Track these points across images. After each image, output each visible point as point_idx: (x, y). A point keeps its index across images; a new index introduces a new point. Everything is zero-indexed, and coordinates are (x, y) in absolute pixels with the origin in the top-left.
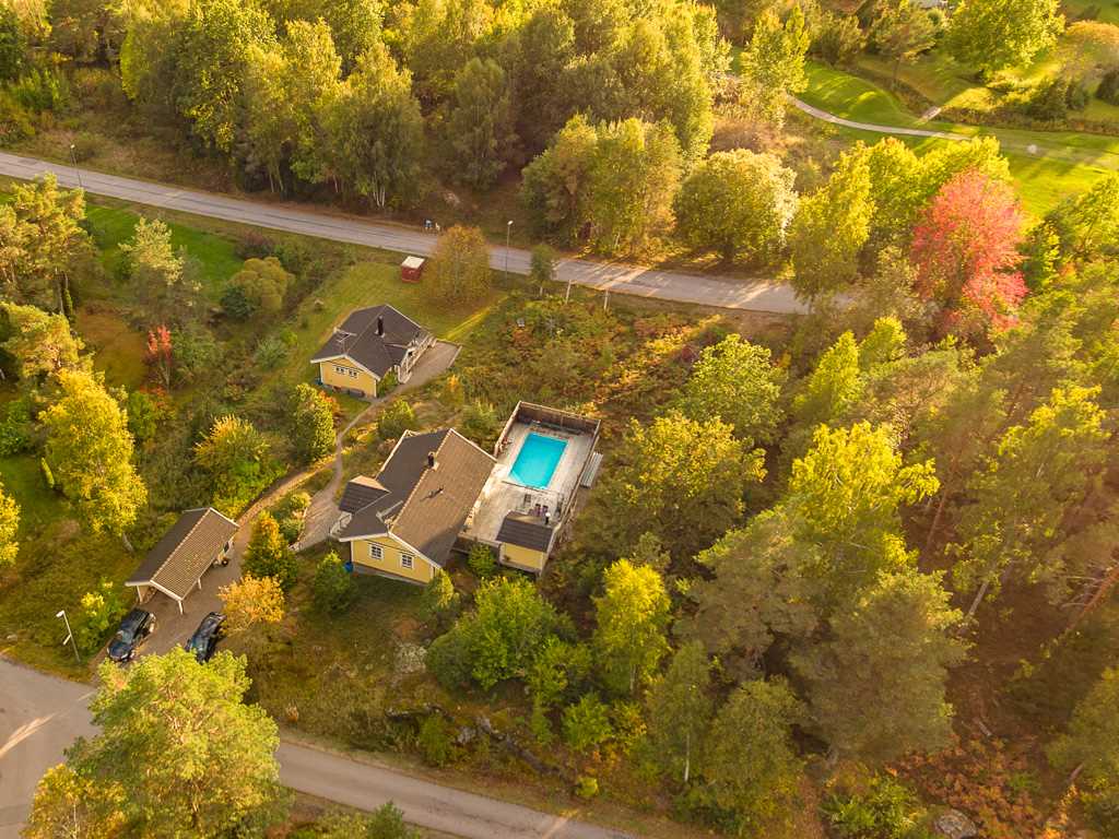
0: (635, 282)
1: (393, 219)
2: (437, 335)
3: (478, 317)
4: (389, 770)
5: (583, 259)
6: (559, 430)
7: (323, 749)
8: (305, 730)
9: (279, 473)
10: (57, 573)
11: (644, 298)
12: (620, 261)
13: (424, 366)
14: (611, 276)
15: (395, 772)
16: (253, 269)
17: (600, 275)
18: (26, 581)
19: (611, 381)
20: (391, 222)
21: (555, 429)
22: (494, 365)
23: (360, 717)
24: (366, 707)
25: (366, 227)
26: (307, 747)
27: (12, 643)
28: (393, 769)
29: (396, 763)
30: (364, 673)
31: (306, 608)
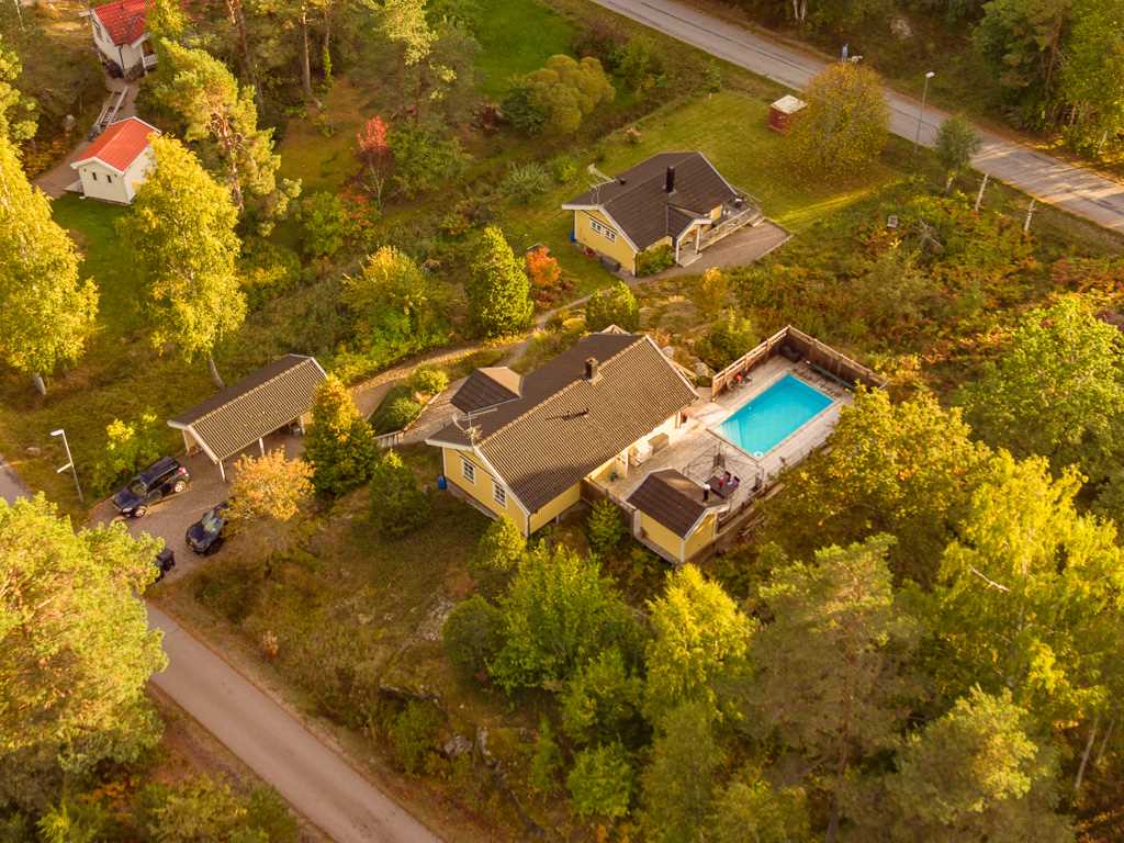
0: (1104, 203)
1: (810, 40)
2: (769, 211)
3: (843, 200)
4: (339, 755)
5: (1048, 153)
6: (834, 381)
7: (279, 701)
8: (277, 670)
9: (435, 339)
10: (126, 390)
11: (1102, 230)
12: (1101, 167)
13: (726, 250)
14: (1069, 186)
15: (345, 761)
16: (555, 68)
17: (1055, 182)
18: (90, 390)
19: (966, 334)
20: (802, 45)
21: (828, 379)
22: (819, 271)
23: (345, 676)
24: (359, 667)
25: (764, 44)
26: (263, 692)
27: (28, 456)
28: (345, 756)
29: (355, 750)
30: (379, 622)
31: (361, 517)
